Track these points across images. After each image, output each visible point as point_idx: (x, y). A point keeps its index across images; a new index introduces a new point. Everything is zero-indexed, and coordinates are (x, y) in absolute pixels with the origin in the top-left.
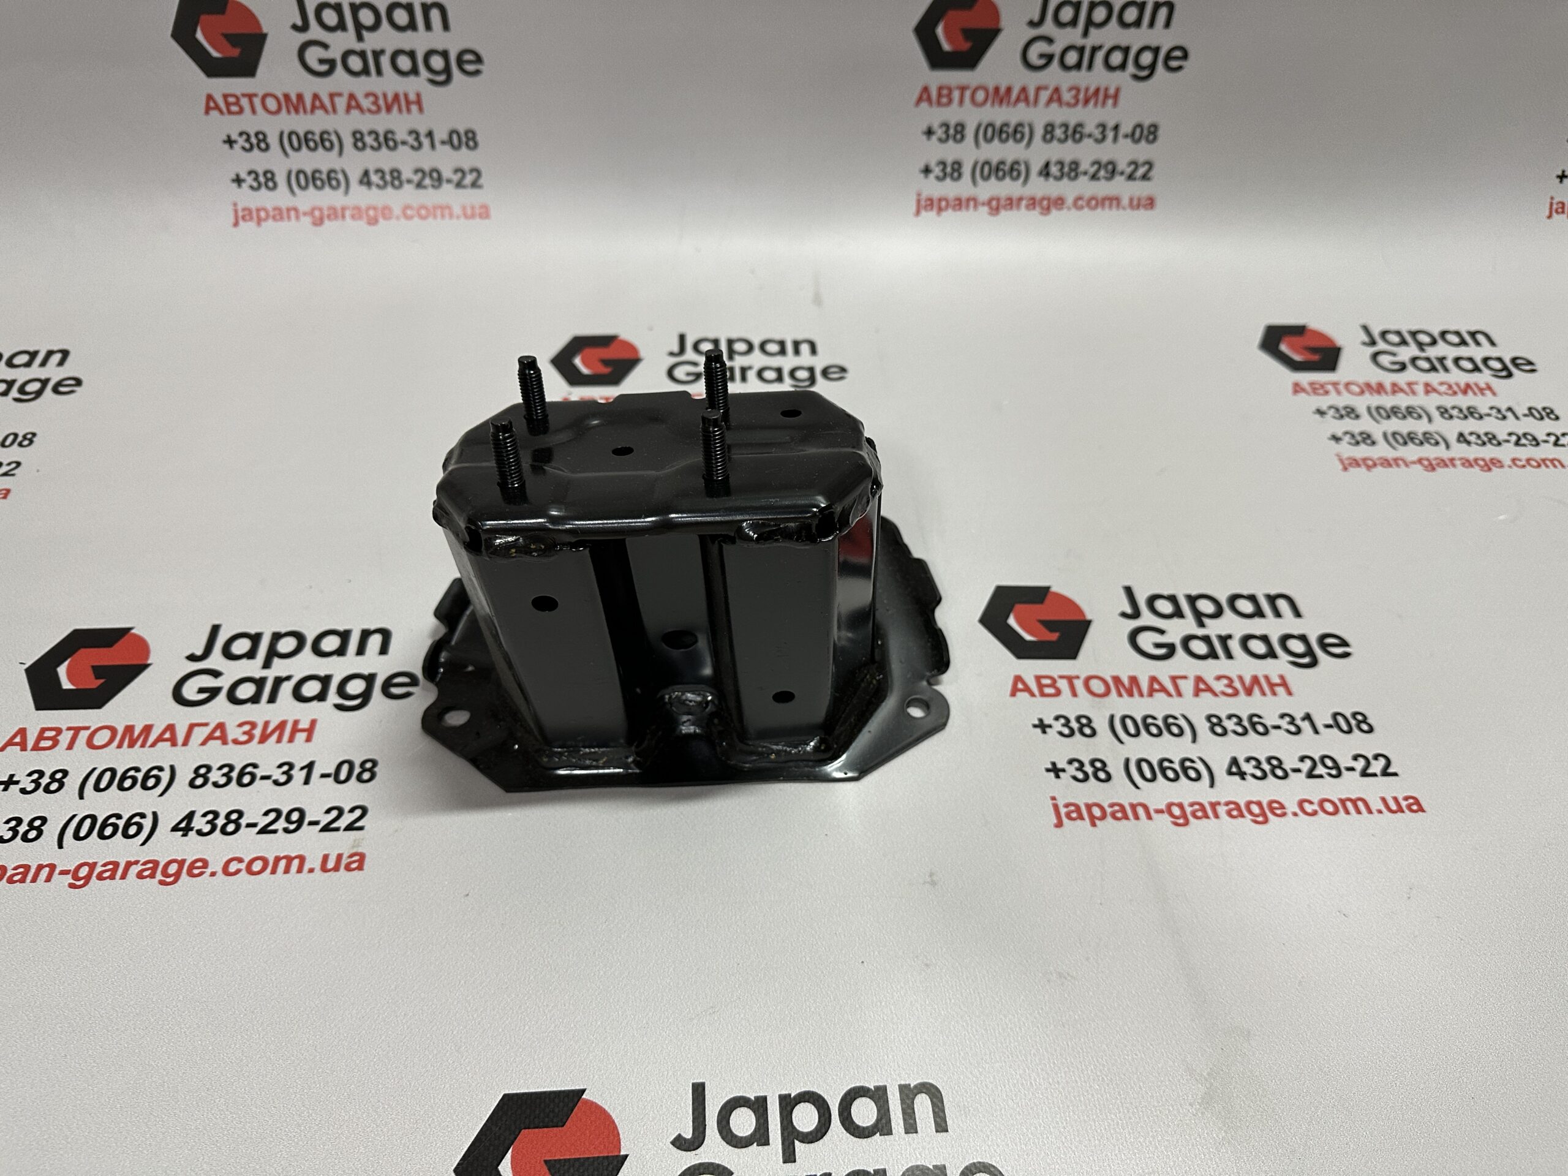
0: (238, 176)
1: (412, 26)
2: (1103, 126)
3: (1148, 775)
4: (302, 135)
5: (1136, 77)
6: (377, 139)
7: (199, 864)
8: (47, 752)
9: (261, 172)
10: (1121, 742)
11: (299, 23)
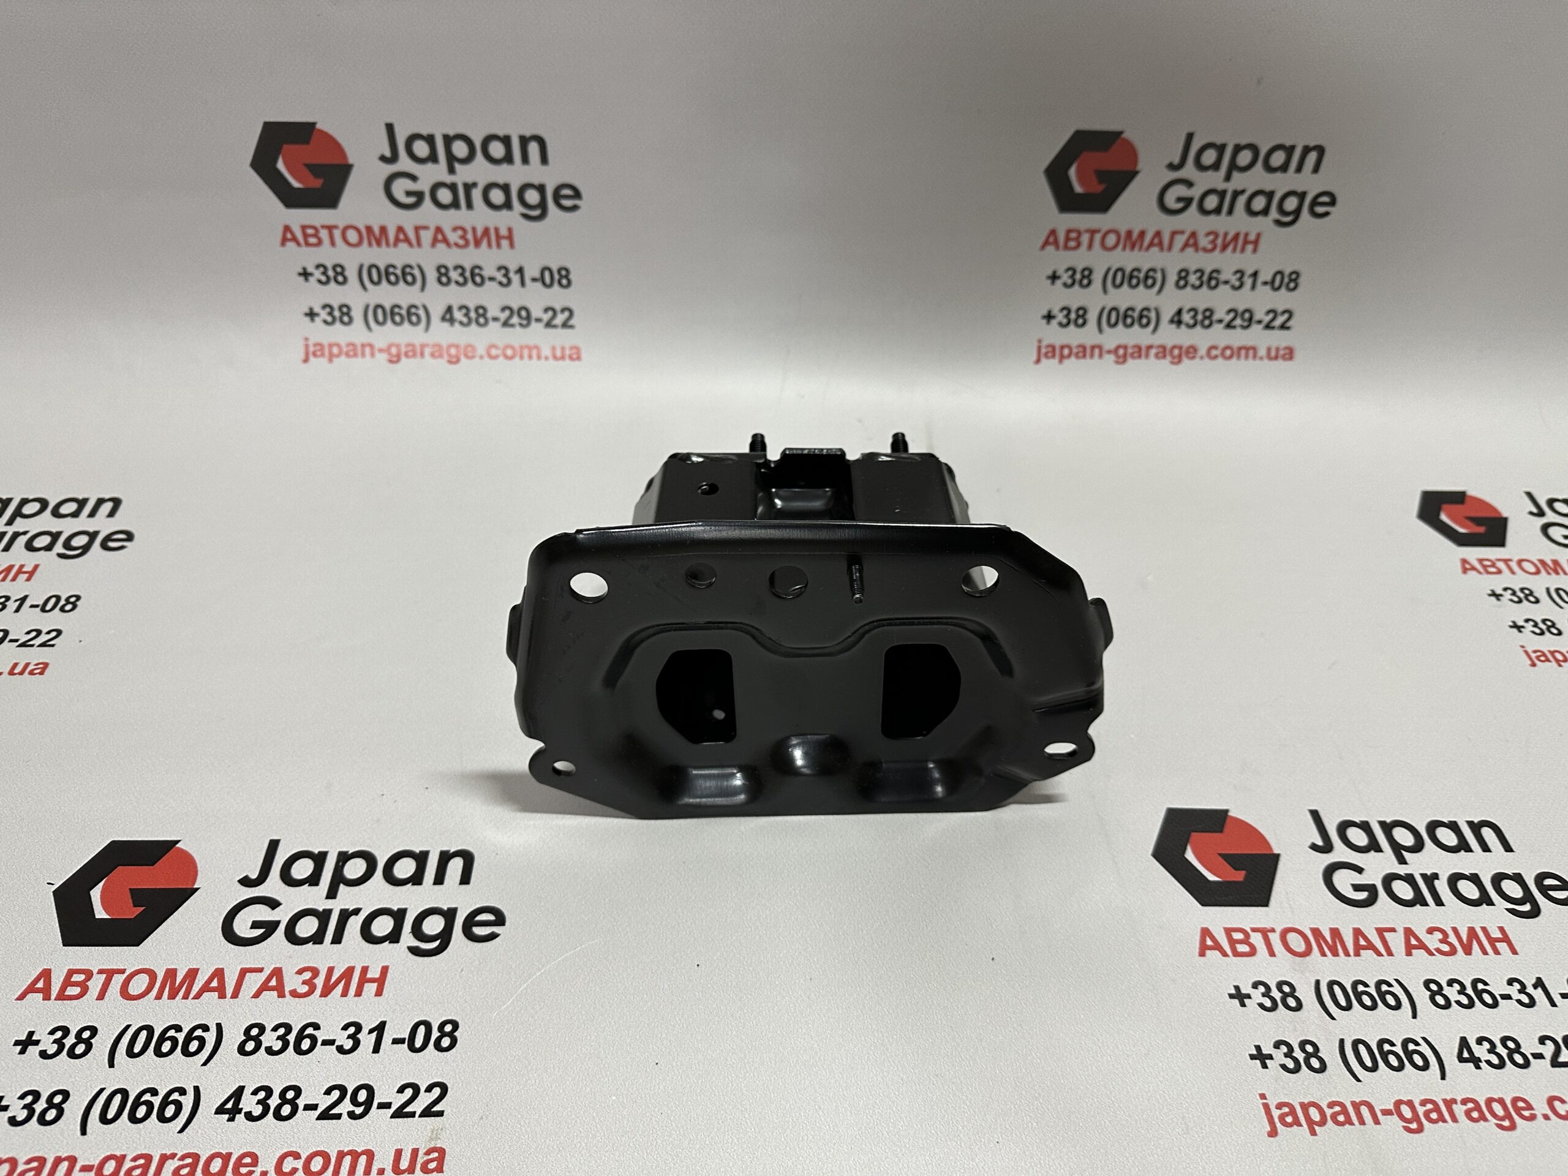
0: (311, 309)
1: (508, 159)
2: (1241, 273)
3: (1369, 1063)
4: (382, 268)
5: (1279, 223)
6: (462, 275)
7: (248, 1160)
8: (75, 1002)
9: (336, 306)
10: (1333, 1018)
11: (388, 154)
